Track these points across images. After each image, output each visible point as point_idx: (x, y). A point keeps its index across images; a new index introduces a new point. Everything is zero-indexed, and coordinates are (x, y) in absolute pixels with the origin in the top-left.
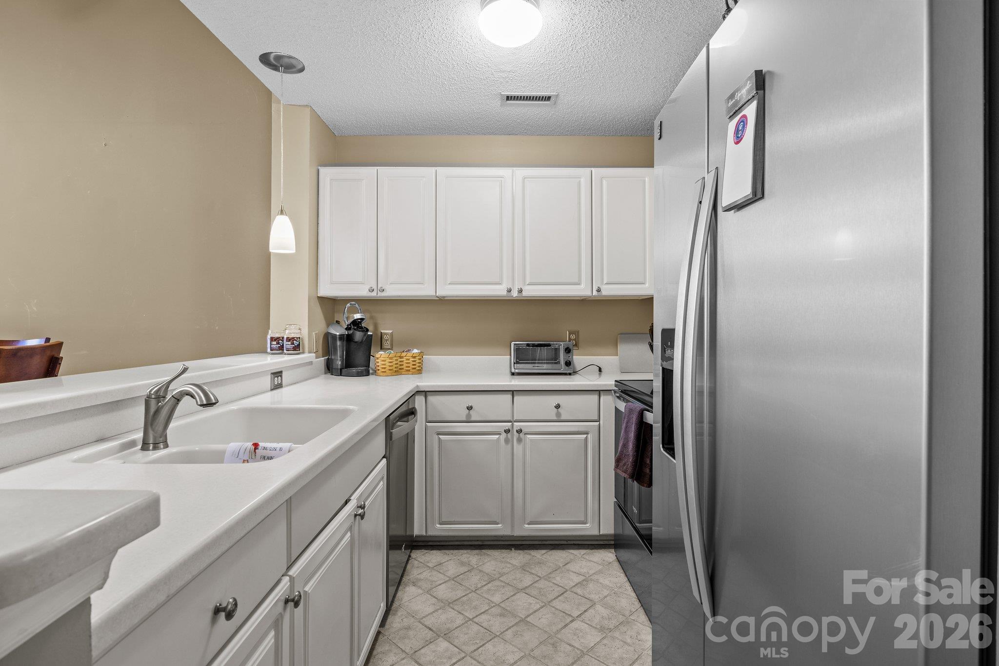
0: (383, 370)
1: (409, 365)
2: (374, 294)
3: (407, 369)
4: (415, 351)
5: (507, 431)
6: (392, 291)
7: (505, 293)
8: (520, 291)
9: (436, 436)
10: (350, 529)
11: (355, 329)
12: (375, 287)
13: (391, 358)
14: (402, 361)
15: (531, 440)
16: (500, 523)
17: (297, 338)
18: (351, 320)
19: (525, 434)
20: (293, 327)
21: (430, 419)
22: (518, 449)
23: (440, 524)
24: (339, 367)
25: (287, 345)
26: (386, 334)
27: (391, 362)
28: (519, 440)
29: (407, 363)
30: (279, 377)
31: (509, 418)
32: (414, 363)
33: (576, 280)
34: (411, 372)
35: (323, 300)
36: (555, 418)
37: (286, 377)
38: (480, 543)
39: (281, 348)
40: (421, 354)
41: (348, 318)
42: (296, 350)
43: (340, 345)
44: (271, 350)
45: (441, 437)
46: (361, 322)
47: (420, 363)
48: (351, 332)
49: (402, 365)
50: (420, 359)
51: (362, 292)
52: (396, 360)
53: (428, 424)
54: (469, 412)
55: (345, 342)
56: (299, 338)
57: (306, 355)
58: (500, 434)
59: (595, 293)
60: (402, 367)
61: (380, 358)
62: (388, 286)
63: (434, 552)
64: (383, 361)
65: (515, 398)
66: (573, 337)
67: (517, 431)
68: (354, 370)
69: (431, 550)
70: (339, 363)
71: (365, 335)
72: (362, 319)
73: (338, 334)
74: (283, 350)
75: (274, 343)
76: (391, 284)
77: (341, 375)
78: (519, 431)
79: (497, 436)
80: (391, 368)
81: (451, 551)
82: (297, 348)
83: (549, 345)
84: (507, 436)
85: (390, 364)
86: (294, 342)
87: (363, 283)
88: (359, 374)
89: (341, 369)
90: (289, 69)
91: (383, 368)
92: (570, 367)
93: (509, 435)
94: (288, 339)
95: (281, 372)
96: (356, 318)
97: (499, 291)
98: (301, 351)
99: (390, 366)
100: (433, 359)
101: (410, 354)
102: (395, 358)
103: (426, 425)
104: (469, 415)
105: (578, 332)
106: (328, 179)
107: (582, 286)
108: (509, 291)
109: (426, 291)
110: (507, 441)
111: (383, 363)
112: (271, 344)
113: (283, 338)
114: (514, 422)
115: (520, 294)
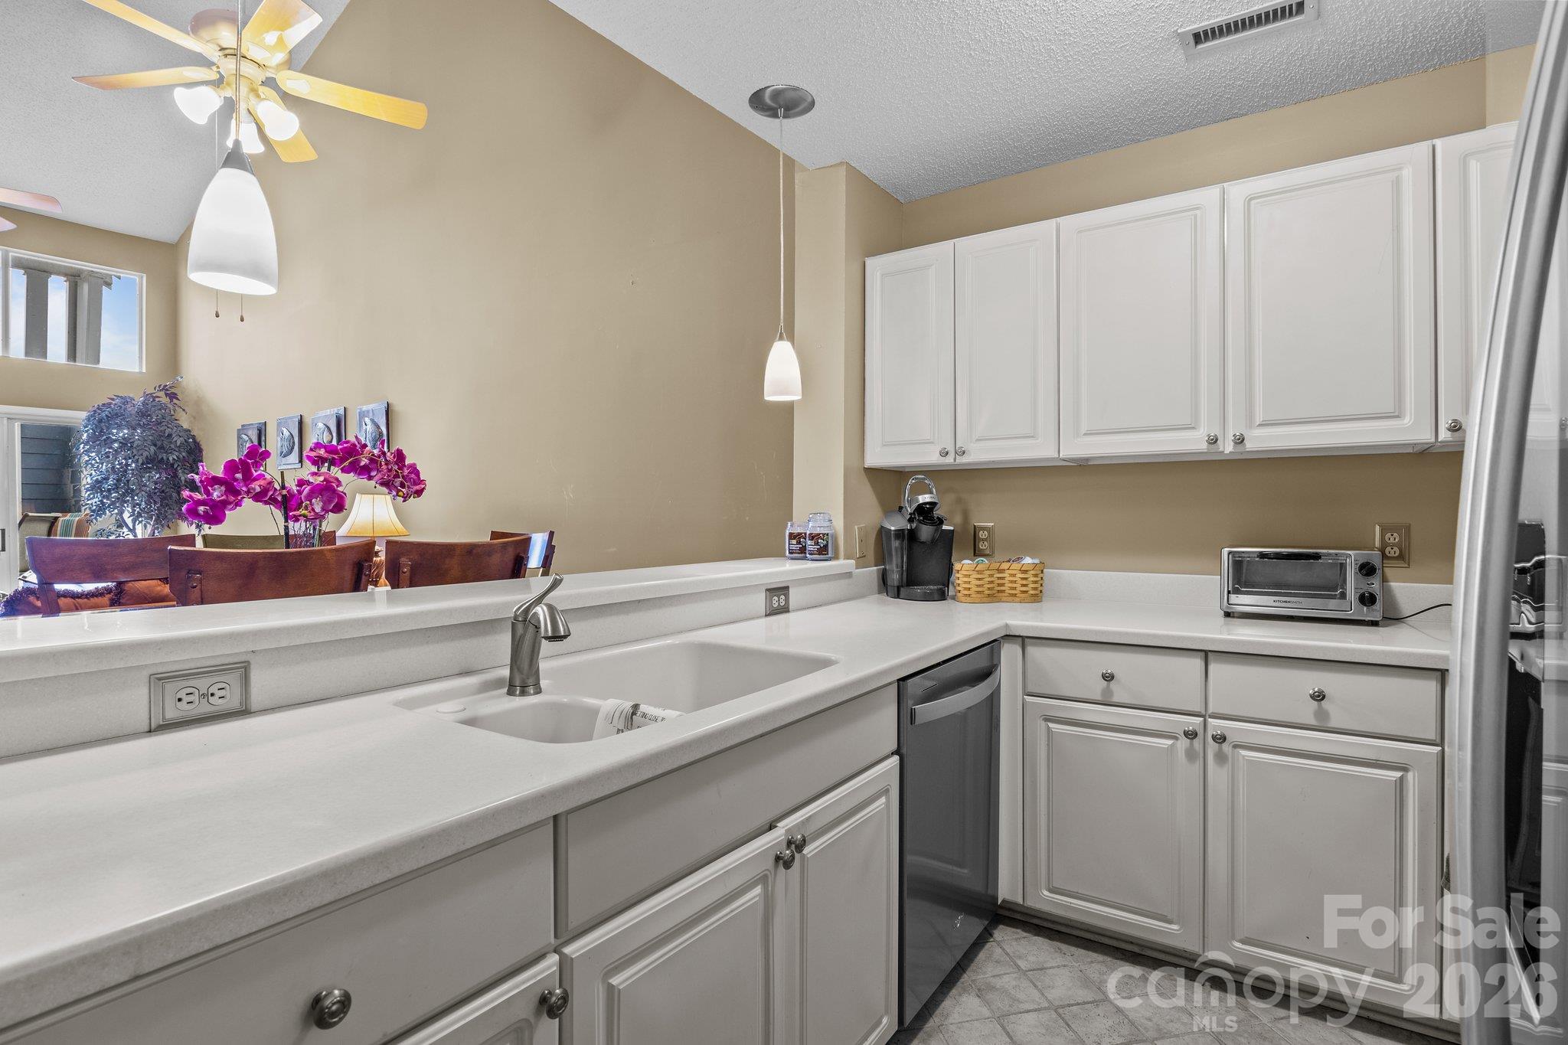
0: (966, 592)
1: (1014, 585)
2: (949, 460)
3: (1011, 592)
4: (1028, 560)
5: (1191, 735)
6: (979, 454)
7: (1203, 446)
8: (1240, 440)
9: (1043, 723)
10: (763, 880)
11: (920, 522)
12: (950, 448)
13: (979, 572)
14: (1003, 578)
15: (1251, 763)
16: (1174, 921)
17: (824, 535)
18: (915, 506)
19: (1235, 746)
20: (818, 517)
21: (1031, 689)
22: (1217, 775)
23: (1051, 891)
24: (896, 583)
25: (810, 545)
26: (983, 529)
27: (979, 579)
28: (1221, 758)
29: (1011, 582)
30: (783, 597)
31: (1198, 707)
32: (1024, 582)
33: (1389, 407)
34: (1019, 599)
35: (874, 473)
36: (1313, 722)
37: (795, 596)
38: (1136, 949)
39: (803, 550)
40: (1040, 569)
41: (910, 502)
42: (823, 554)
43: (896, 548)
44: (789, 553)
45: (1051, 725)
46: (931, 510)
47: (1035, 582)
48: (914, 525)
49: (1003, 585)
50: (1036, 575)
51: (930, 457)
52: (991, 576)
53: (1028, 699)
54: (1108, 686)
55: (906, 541)
56: (828, 535)
57: (841, 562)
58: (1176, 738)
59: (1444, 435)
60: (1002, 588)
61: (964, 568)
62: (972, 444)
63: (1039, 940)
64: (966, 576)
65: (1212, 667)
66: (1394, 538)
67: (1214, 738)
68: (918, 590)
69: (1035, 935)
70: (895, 577)
71: (936, 530)
72: (933, 504)
73: (893, 528)
74: (805, 553)
75: (794, 542)
76: (977, 440)
77: (898, 596)
78: (1220, 739)
79: (1170, 742)
80: (980, 589)
81: (1073, 949)
82: (823, 550)
83: (1317, 557)
84: (1192, 744)
85: (979, 583)
86: (819, 541)
87: (932, 443)
88: (927, 598)
89: (898, 588)
90: (792, 109)
91: (965, 589)
92: (1374, 607)
93: (1197, 743)
94: (812, 537)
95: (787, 588)
96: (921, 502)
97: (1192, 442)
98: (830, 555)
99: (978, 586)
100: (1065, 577)
101: (1017, 565)
102: (988, 572)
103: (1023, 699)
104: (1107, 692)
105: (1408, 528)
106: (878, 274)
107: (1407, 420)
108: (1213, 441)
109: (1040, 450)
110: (1191, 755)
111: (966, 579)
112: (789, 544)
113: (805, 534)
114: (1210, 717)
115: (1240, 448)
